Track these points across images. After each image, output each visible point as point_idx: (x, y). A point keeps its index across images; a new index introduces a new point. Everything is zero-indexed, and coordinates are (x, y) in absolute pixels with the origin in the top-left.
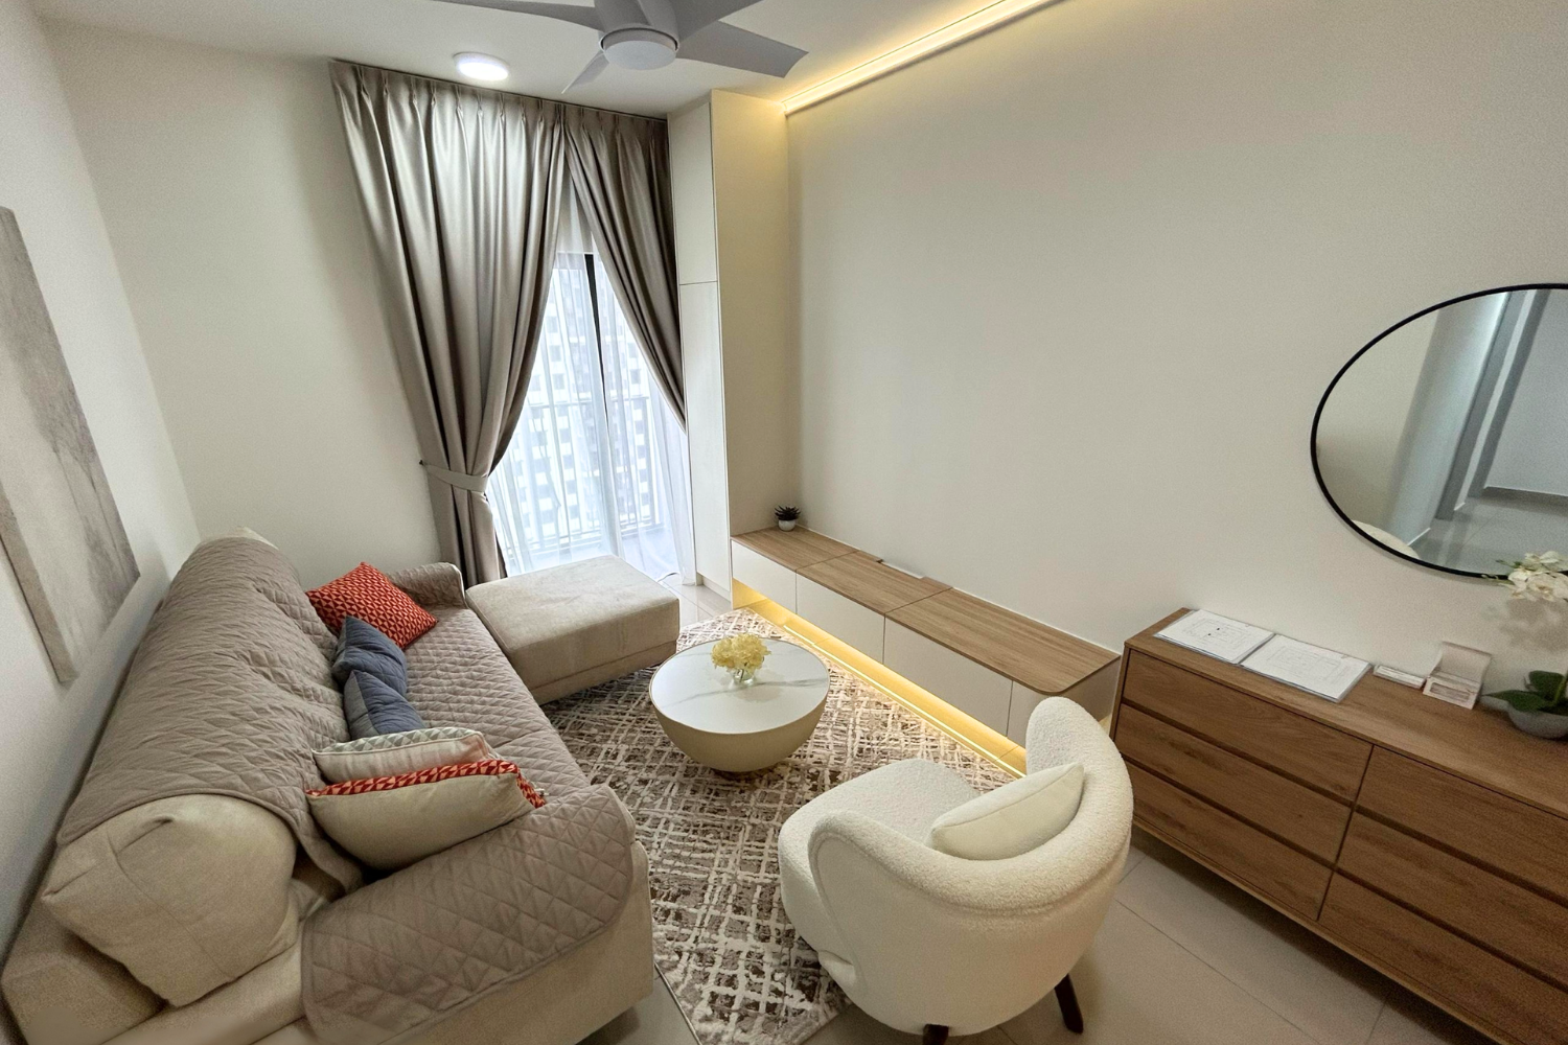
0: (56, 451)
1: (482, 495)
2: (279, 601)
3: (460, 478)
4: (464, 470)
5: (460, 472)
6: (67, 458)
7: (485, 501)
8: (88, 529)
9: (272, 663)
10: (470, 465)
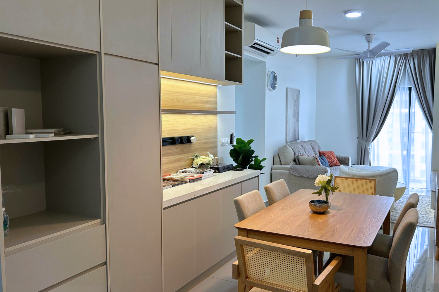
0: (294, 118)
1: (368, 147)
2: (313, 147)
3: (364, 142)
4: (365, 140)
5: (364, 141)
6: (295, 120)
7: (369, 149)
8: (294, 129)
9: (305, 148)
10: (367, 140)
